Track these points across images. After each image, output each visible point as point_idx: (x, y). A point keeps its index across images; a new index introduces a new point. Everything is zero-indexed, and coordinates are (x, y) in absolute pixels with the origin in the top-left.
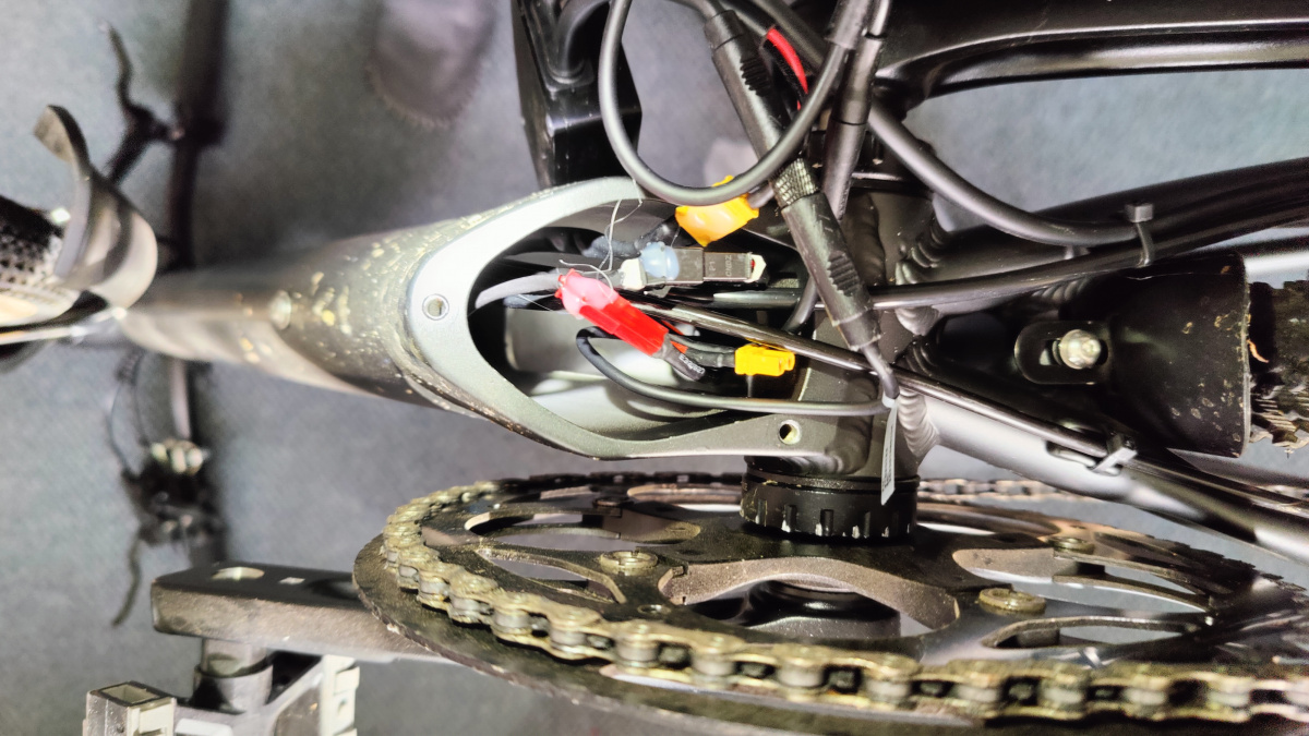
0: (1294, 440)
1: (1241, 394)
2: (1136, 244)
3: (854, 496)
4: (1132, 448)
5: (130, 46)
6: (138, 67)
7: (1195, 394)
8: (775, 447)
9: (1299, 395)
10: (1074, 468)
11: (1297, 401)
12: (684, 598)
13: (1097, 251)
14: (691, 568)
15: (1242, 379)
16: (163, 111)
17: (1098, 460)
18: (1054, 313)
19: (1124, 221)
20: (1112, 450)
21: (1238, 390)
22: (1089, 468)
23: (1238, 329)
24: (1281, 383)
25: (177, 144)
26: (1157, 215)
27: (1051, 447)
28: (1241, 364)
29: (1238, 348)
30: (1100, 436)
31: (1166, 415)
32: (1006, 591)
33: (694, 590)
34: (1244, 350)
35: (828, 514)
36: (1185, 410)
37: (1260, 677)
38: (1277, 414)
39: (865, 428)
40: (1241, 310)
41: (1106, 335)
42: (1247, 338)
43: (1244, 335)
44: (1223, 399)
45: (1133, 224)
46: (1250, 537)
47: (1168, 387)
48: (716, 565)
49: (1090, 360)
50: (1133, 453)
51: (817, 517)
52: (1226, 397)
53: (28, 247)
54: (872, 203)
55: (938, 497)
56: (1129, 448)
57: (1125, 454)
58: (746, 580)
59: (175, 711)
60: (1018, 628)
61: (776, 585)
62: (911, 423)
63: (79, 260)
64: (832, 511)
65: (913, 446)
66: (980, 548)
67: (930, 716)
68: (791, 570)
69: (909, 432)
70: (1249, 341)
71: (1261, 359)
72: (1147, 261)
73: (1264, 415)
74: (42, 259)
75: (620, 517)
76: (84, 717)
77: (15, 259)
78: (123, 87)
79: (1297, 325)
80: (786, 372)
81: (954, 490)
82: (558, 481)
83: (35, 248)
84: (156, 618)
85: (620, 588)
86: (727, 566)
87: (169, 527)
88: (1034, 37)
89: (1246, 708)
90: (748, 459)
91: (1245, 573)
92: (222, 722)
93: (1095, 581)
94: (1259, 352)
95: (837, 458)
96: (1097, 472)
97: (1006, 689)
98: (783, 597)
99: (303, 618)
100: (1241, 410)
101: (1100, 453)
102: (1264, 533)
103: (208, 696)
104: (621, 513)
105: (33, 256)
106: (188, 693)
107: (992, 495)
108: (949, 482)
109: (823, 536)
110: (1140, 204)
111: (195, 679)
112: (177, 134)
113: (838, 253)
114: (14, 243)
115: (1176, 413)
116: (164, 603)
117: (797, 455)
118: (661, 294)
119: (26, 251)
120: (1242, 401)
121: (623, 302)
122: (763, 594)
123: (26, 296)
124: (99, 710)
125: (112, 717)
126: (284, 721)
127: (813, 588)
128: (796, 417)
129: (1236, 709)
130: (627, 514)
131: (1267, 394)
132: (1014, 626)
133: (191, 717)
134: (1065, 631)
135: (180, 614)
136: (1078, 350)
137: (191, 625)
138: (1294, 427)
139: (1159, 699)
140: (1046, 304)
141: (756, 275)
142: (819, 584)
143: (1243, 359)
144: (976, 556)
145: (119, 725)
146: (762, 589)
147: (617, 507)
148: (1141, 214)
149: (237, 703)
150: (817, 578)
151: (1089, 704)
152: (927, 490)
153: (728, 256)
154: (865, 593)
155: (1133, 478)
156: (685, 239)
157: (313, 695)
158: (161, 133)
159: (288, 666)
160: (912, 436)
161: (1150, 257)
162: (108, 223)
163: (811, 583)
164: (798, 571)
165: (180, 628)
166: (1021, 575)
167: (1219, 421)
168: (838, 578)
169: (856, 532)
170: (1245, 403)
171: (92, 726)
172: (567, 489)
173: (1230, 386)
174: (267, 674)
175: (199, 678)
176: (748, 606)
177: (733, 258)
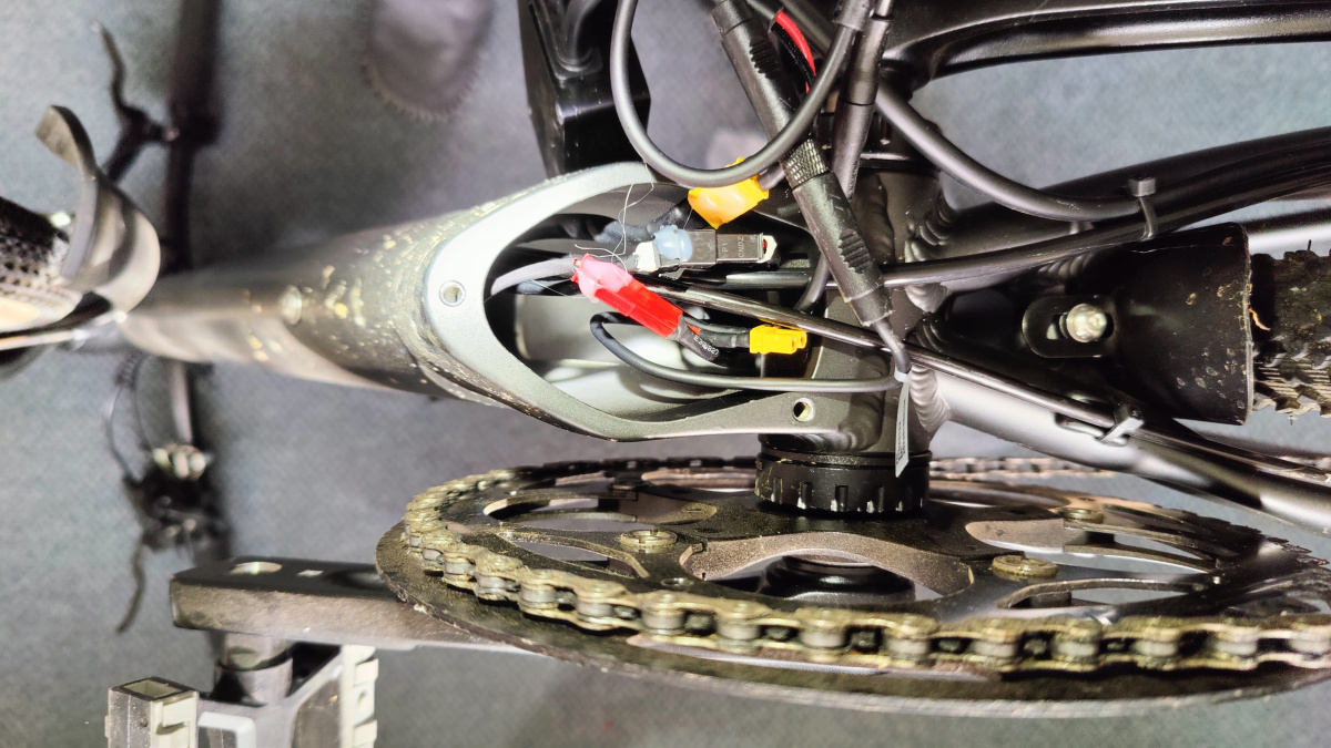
0: (1297, 406)
1: (1244, 362)
2: (1139, 218)
3: (868, 472)
4: (1138, 418)
5: (122, 46)
6: (130, 67)
7: (1200, 363)
8: (790, 425)
9: (1301, 362)
10: (1083, 440)
11: (1298, 368)
12: (704, 574)
13: (1102, 226)
14: (710, 545)
15: (1244, 347)
16: (157, 111)
17: (1106, 431)
18: (1061, 288)
19: (1127, 196)
20: (1119, 420)
21: (1241, 358)
22: (1097, 438)
23: (1240, 298)
24: (1283, 351)
25: (173, 145)
26: (1160, 188)
27: (1060, 418)
28: (1244, 332)
29: (1240, 317)
30: (1108, 408)
31: (1172, 385)
32: (1018, 558)
33: (713, 567)
34: (1246, 318)
35: (842, 489)
36: (1190, 380)
37: (1265, 628)
38: (1280, 382)
39: (877, 405)
40: (1242, 280)
41: (1112, 309)
42: (1249, 307)
43: (1245, 304)
44: (1226, 367)
45: (1137, 198)
46: (1255, 503)
47: (1173, 357)
48: (735, 542)
49: (1096, 334)
50: (1140, 423)
51: (832, 493)
52: (1229, 365)
53: (33, 249)
54: (880, 183)
55: (949, 476)
56: (1136, 417)
57: (1132, 424)
58: (764, 555)
59: (198, 704)
60: (1031, 591)
61: (791, 561)
62: (922, 399)
63: (85, 261)
64: (846, 487)
65: (924, 422)
66: (992, 520)
67: (949, 673)
68: (808, 545)
69: (921, 407)
70: (1251, 310)
71: (1263, 327)
72: (1150, 234)
73: (1267, 383)
74: (46, 261)
75: (636, 500)
76: (106, 713)
77: (19, 261)
78: (116, 88)
79: (1298, 294)
80: (799, 350)
81: (965, 468)
82: (572, 467)
83: (39, 250)
84: (175, 614)
85: (642, 565)
86: (745, 542)
87: (173, 531)
88: (1037, 16)
89: (1252, 656)
90: (762, 437)
91: (1253, 538)
92: (244, 715)
93: (1105, 550)
94: (1261, 321)
95: (850, 434)
96: (1105, 443)
97: (1021, 644)
98: (800, 573)
99: (323, 608)
100: (1244, 377)
101: (1108, 424)
102: (1270, 500)
103: (229, 689)
104: (637, 496)
105: (37, 258)
106: (209, 688)
107: (1002, 473)
108: (959, 461)
109: (838, 512)
110: (1142, 179)
111: (215, 674)
112: (171, 135)
113: (849, 231)
114: (18, 245)
115: (1181, 383)
116: (183, 598)
117: (812, 432)
118: (675, 276)
119: (30, 253)
120: (1245, 369)
121: (638, 285)
122: (780, 571)
123: (30, 299)
124: (121, 705)
125: (135, 712)
126: (305, 714)
127: (829, 563)
128: (810, 394)
129: (1245, 657)
130: (643, 496)
131: (1270, 362)
132: (1027, 589)
133: (213, 711)
134: (1076, 595)
135: (200, 609)
136: (1085, 324)
137: (211, 619)
138: (1297, 394)
139: (1169, 650)
140: (1052, 279)
141: (768, 257)
142: (835, 559)
143: (1245, 327)
144: (988, 528)
145: (142, 720)
146: (779, 566)
147: (633, 490)
148: (1144, 188)
149: (258, 696)
150: (834, 552)
151: (1102, 657)
152: (938, 469)
153: (740, 237)
154: (881, 565)
155: (1140, 448)
156: (696, 221)
157: (333, 688)
158: (156, 134)
159: (308, 658)
160: (923, 412)
161: (1154, 230)
162: (113, 223)
163: (828, 558)
164: (815, 545)
165: (199, 623)
166: (1033, 545)
167: (1223, 389)
168: (855, 551)
169: (870, 507)
170: (1248, 371)
171: (115, 721)
172: (581, 476)
173: (1233, 354)
174: (287, 666)
175: (219, 671)
176: (765, 583)
177: (745, 239)
